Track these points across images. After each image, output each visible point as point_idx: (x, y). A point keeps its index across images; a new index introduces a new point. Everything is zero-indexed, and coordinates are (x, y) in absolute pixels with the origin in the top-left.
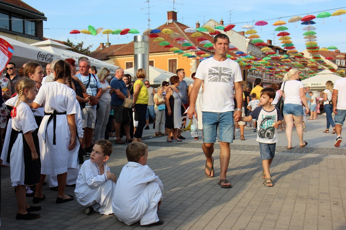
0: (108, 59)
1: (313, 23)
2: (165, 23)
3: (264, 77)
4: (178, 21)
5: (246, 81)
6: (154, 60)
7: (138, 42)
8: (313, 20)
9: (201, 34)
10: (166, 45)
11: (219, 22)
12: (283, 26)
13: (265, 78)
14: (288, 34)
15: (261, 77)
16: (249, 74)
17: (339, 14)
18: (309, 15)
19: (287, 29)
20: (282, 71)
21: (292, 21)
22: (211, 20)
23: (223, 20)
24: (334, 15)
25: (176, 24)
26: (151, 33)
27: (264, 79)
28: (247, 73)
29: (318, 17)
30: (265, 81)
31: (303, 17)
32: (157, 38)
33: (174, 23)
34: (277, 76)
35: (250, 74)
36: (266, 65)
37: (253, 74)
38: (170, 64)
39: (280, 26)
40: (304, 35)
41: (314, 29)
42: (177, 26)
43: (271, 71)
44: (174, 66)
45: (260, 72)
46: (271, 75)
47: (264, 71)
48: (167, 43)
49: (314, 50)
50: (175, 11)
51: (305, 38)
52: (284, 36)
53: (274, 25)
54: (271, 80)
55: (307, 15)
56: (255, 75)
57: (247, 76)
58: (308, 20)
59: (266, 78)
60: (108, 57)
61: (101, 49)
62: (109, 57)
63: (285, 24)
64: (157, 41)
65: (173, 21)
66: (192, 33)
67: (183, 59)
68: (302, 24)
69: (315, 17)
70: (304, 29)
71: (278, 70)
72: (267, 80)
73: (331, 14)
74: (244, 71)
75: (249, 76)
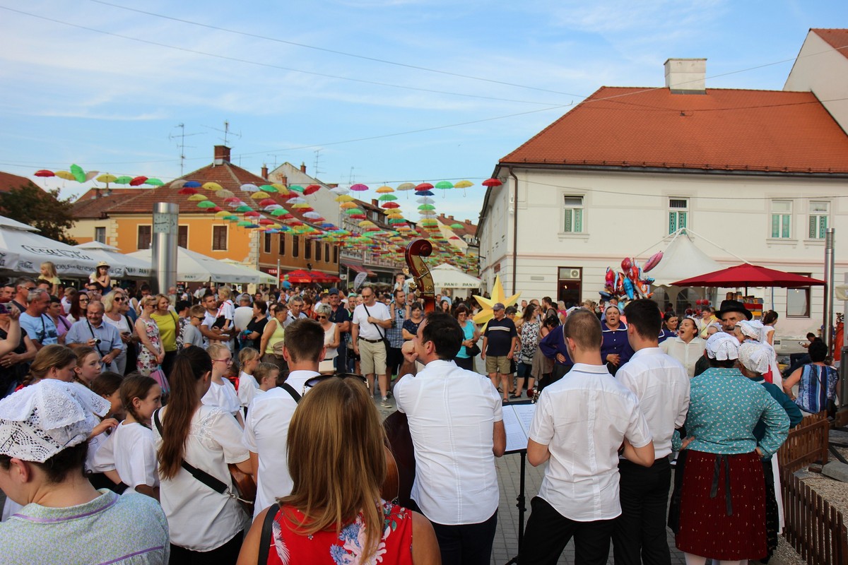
0: (107, 218)
1: (431, 194)
2: (210, 164)
3: (365, 257)
4: (232, 162)
5: (337, 264)
6: (188, 225)
7: (160, 213)
8: (431, 190)
9: (266, 194)
10: (210, 207)
11: (300, 168)
12: (390, 194)
14: (398, 206)
15: (361, 258)
16: (342, 253)
17: (464, 186)
18: (425, 182)
19: (396, 199)
20: (390, 252)
21: (402, 188)
22: (286, 163)
23: (305, 165)
24: (456, 187)
25: (228, 168)
26: (184, 186)
27: (365, 261)
28: (340, 251)
29: (436, 187)
31: (417, 184)
32: (195, 195)
33: (226, 165)
34: (383, 257)
35: (344, 253)
36: (367, 242)
38: (216, 233)
39: (386, 194)
40: (419, 209)
41: (433, 202)
42: (230, 171)
43: (375, 250)
44: (222, 237)
45: (360, 251)
46: (374, 255)
47: (364, 250)
48: (211, 204)
49: (433, 229)
50: (228, 146)
51: (420, 213)
52: (392, 209)
53: (377, 192)
54: (376, 263)
55: (422, 182)
56: (352, 255)
57: (339, 256)
58: (424, 190)
60: (106, 213)
61: (94, 198)
62: (108, 215)
63: (393, 191)
64: (194, 199)
65: (223, 163)
66: (253, 193)
67: (238, 230)
68: (416, 194)
69: (433, 187)
70: (419, 202)
71: (386, 250)
72: (369, 262)
73: (454, 185)
74: (335, 248)
75: (342, 256)
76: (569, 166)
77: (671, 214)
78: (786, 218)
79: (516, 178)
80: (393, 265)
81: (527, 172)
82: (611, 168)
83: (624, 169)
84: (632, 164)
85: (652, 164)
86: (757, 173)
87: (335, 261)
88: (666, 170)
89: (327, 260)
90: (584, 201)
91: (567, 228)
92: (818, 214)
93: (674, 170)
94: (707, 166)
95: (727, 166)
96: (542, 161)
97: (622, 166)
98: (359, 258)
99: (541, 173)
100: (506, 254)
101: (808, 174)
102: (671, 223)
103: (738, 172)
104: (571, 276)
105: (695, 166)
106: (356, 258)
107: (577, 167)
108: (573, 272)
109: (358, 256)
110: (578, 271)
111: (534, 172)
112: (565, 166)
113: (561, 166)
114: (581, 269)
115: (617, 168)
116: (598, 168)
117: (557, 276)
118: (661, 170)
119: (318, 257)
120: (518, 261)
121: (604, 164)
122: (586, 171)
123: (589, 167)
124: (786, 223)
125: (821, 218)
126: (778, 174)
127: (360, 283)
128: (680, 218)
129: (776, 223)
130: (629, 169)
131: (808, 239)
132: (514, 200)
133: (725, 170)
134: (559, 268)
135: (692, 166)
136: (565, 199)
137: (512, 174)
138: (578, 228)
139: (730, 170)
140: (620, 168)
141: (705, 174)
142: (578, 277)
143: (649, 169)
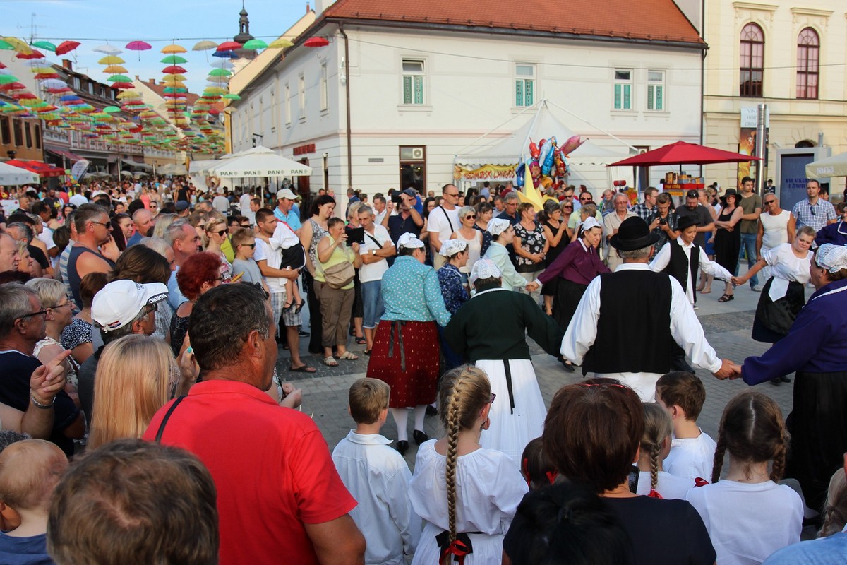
1: (234, 56)
3: (72, 139)
5: (41, 150)
13: (74, 142)
15: (67, 140)
16: (45, 134)
19: (185, 61)
21: (197, 48)
24: (273, 47)
27: (72, 144)
28: (43, 131)
30: (74, 147)
35: (47, 135)
37: (52, 133)
39: (173, 54)
40: (209, 74)
41: (232, 67)
51: (209, 80)
52: (175, 75)
53: (163, 51)
54: (85, 146)
55: (225, 41)
56: (56, 137)
57: (42, 139)
58: (226, 50)
59: (76, 142)
63: (185, 52)
68: (215, 55)
70: (214, 65)
72: (77, 145)
74: (37, 128)
75: (46, 138)
76: (409, 24)
77: (517, 82)
78: (627, 87)
79: (346, 37)
80: (107, 148)
81: (358, 29)
82: (456, 28)
83: (471, 29)
84: (478, 23)
85: (499, 25)
86: (603, 38)
87: (38, 146)
88: (513, 32)
89: (29, 145)
90: (425, 66)
91: (407, 99)
92: (655, 84)
93: (522, 32)
94: (555, 28)
95: (574, 30)
96: (377, 16)
97: (468, 26)
98: (64, 141)
99: (375, 31)
100: (338, 132)
101: (648, 41)
102: (518, 93)
103: (585, 37)
104: (415, 156)
105: (543, 28)
106: (62, 140)
107: (418, 25)
108: (416, 152)
109: (63, 138)
110: (421, 149)
111: (367, 30)
112: (404, 24)
113: (400, 23)
114: (424, 147)
115: (462, 28)
116: (442, 27)
117: (398, 157)
118: (509, 31)
119: (19, 142)
120: (352, 140)
121: (448, 23)
122: (429, 31)
123: (431, 26)
124: (627, 93)
125: (658, 88)
126: (622, 39)
127: (80, 174)
128: (527, 87)
129: (618, 93)
130: (475, 29)
131: (647, 110)
132: (345, 65)
133: (573, 34)
134: (400, 146)
135: (539, 28)
136: (403, 64)
137: (342, 32)
138: (419, 100)
139: (578, 34)
140: (465, 28)
141: (553, 37)
142: (421, 157)
143: (496, 30)
